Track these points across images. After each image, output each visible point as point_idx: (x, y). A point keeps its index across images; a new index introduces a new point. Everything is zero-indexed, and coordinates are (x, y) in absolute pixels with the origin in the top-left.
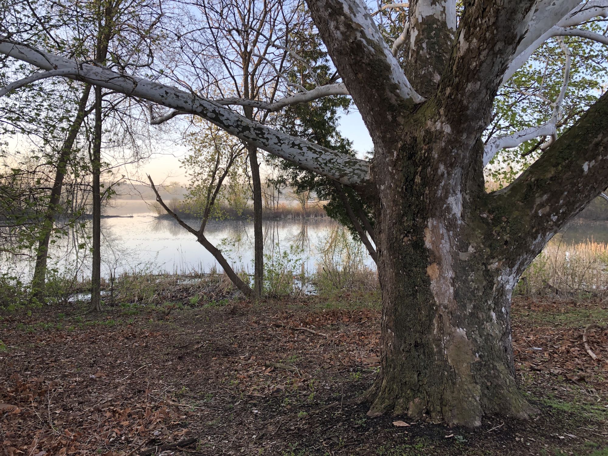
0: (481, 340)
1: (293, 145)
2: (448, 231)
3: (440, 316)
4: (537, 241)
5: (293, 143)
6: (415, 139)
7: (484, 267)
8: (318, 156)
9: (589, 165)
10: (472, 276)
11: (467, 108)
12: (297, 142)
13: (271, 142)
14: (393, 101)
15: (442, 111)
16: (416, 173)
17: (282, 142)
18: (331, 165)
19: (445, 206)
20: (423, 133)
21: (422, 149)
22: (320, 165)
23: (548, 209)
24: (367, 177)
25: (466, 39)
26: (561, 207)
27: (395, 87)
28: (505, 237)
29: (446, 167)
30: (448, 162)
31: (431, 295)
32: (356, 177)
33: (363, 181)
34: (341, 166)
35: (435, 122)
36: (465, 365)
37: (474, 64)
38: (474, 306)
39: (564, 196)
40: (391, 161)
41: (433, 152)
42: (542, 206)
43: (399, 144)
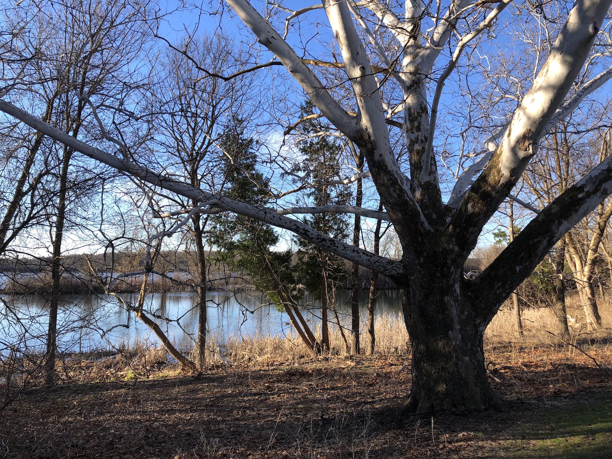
0: (476, 363)
1: (354, 251)
2: (455, 303)
6: (435, 252)
7: (473, 323)
8: (370, 258)
9: (519, 268)
10: (468, 328)
12: (356, 249)
13: (339, 249)
15: (454, 239)
16: (437, 271)
17: (346, 249)
19: (453, 289)
20: (441, 250)
21: (441, 258)
23: (501, 290)
24: (401, 272)
26: (507, 289)
32: (394, 271)
33: (398, 274)
35: (449, 244)
36: (471, 377)
38: (471, 344)
40: (419, 263)
43: (425, 254)
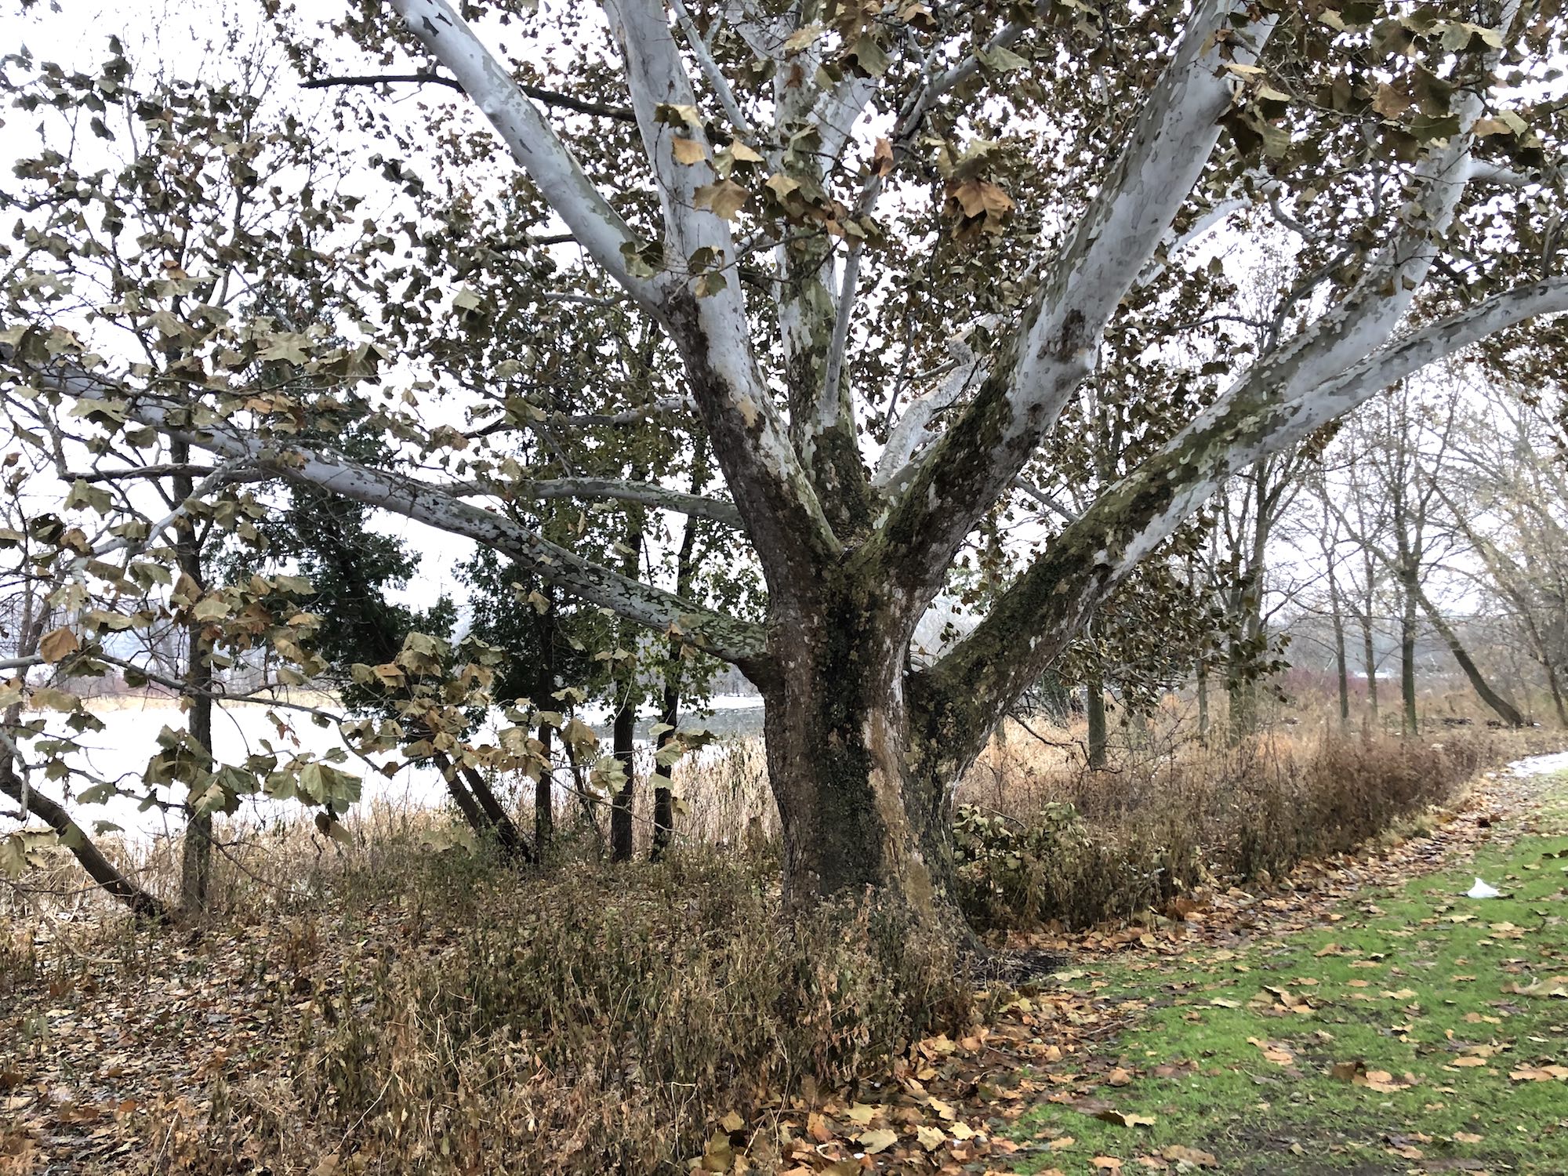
1: (650, 598)
2: (892, 724)
3: (892, 839)
5: (648, 595)
6: (847, 601)
7: (932, 771)
9: (1036, 641)
10: (922, 783)
11: (927, 571)
12: (654, 594)
14: (819, 548)
15: (892, 572)
16: (850, 648)
17: (630, 592)
18: (708, 631)
19: (887, 691)
23: (994, 693)
24: (764, 650)
25: (938, 494)
26: (1009, 691)
29: (894, 642)
31: (877, 812)
32: (748, 649)
33: (757, 655)
34: (725, 632)
39: (1011, 677)
40: (810, 629)
43: (824, 606)
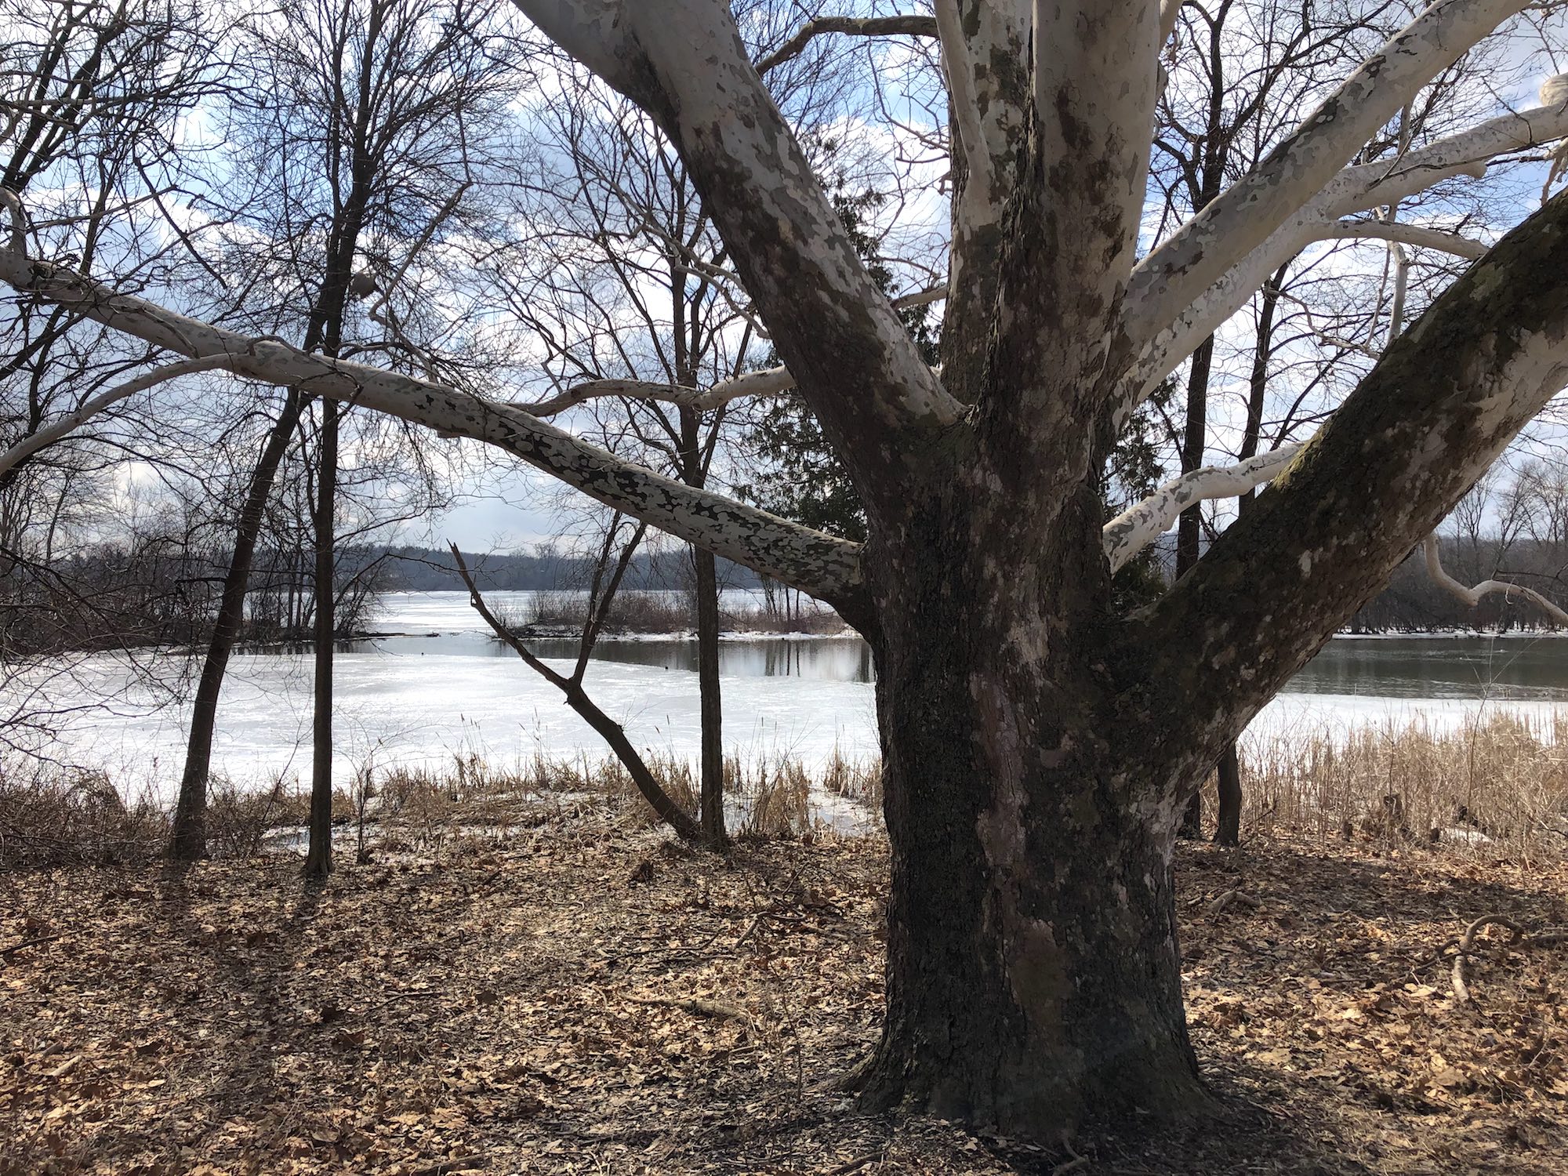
0: (1088, 946)
1: (699, 508)
2: (1014, 701)
3: (997, 891)
4: (1214, 724)
5: (698, 505)
6: (936, 500)
7: (1095, 783)
8: (751, 533)
9: (1312, 559)
10: (1068, 803)
11: (1028, 439)
12: (706, 504)
13: (651, 504)
14: (892, 420)
15: (982, 449)
17: (674, 502)
18: (779, 553)
19: (1004, 646)
20: (951, 491)
21: (950, 524)
22: (755, 552)
23: (1232, 652)
24: (856, 580)
26: (1261, 649)
27: (895, 392)
28: (1140, 716)
29: (1000, 564)
30: (1003, 554)
31: (978, 843)
32: (830, 579)
33: (845, 588)
34: (800, 555)
35: (972, 468)
36: (1049, 1003)
37: (1028, 355)
38: (1072, 870)
39: (1263, 624)
41: (972, 533)
42: (1219, 647)
